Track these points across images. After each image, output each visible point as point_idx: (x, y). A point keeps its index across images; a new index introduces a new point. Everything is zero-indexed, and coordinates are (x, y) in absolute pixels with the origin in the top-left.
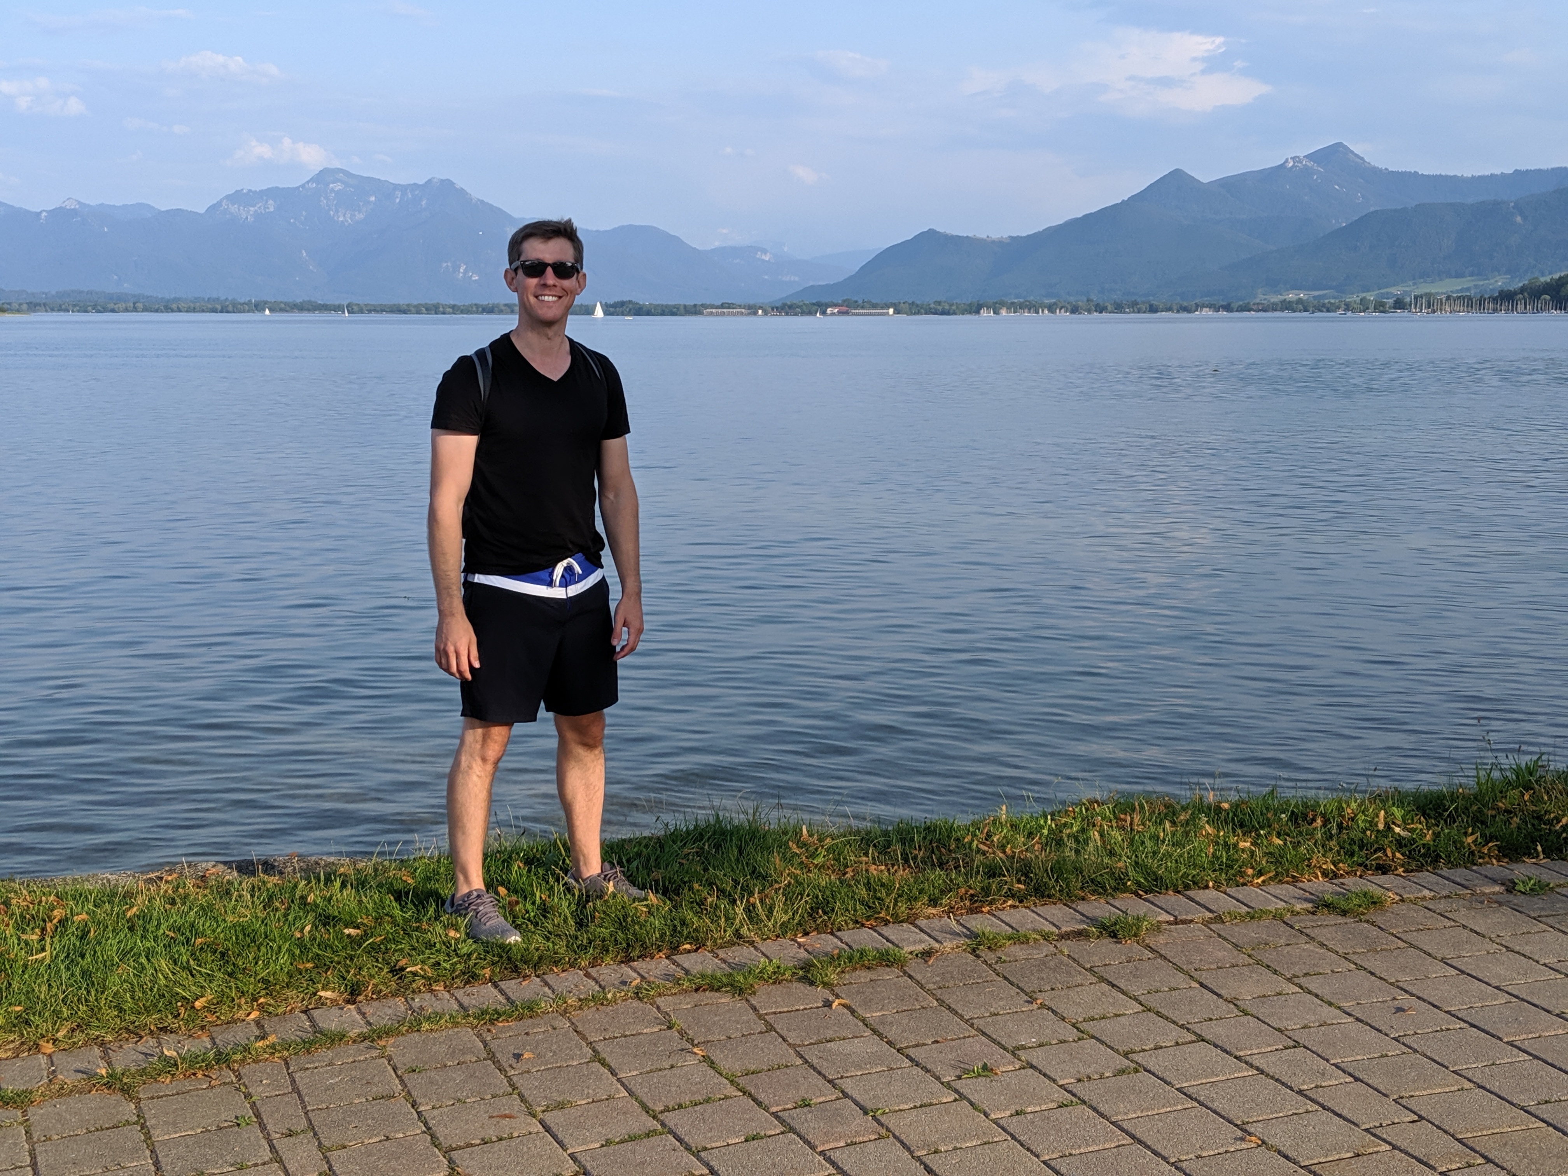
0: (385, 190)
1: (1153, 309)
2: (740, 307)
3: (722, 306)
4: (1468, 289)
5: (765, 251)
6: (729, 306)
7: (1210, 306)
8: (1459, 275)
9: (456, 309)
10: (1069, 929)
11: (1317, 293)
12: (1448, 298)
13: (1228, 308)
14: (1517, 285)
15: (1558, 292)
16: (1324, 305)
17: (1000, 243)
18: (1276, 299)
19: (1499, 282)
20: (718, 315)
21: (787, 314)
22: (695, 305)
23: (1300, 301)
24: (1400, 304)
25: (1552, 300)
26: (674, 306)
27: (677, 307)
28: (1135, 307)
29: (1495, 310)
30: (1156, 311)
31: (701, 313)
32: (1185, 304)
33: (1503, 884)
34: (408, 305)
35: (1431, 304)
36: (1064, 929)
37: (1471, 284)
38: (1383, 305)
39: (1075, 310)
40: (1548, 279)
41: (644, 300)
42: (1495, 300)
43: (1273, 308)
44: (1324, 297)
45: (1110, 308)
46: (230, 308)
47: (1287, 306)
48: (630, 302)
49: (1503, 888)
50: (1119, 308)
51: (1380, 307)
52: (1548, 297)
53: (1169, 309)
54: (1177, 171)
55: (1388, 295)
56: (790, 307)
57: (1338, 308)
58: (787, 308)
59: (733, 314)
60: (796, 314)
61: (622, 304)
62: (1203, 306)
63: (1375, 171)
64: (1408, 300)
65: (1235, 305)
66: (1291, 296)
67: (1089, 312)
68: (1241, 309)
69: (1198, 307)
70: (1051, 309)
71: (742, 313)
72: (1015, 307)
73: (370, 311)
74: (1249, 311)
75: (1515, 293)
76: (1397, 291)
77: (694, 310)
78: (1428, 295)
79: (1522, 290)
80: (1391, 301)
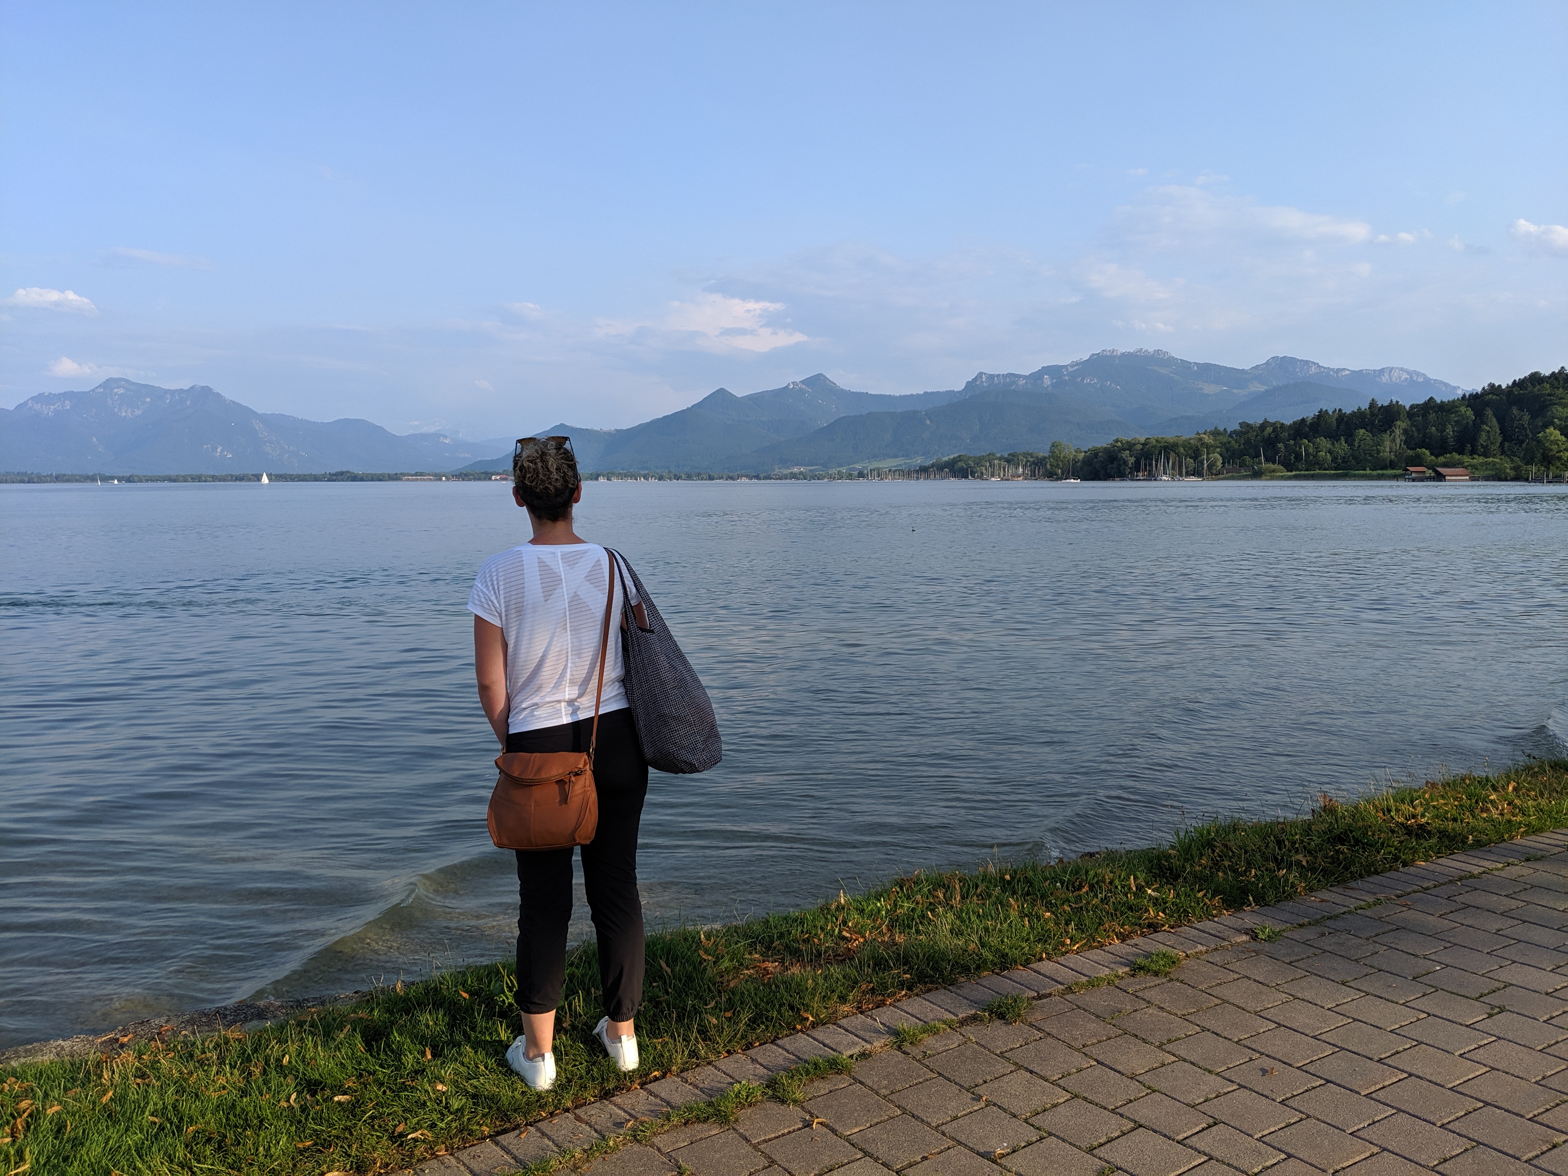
0: (158, 394)
1: (711, 478)
2: (429, 475)
3: (416, 474)
4: (901, 465)
5: (446, 437)
6: (421, 474)
7: (747, 476)
8: (895, 456)
9: (214, 478)
10: (964, 1015)
11: (811, 468)
12: (890, 471)
13: (758, 477)
14: (929, 463)
15: (953, 467)
16: (816, 476)
17: (609, 434)
18: (786, 471)
19: (919, 461)
20: (413, 480)
21: (463, 480)
22: (396, 474)
23: (801, 473)
24: (861, 475)
25: (950, 471)
26: (381, 475)
27: (383, 475)
28: (699, 476)
29: (918, 479)
30: (713, 479)
31: (401, 480)
32: (731, 474)
33: (1247, 934)
34: (177, 476)
35: (880, 474)
36: (961, 1016)
37: (902, 462)
38: (851, 475)
39: (661, 478)
40: (946, 459)
41: (359, 471)
42: (917, 471)
43: (785, 477)
44: (816, 470)
45: (683, 477)
46: (36, 479)
47: (794, 476)
48: (348, 472)
49: (1248, 937)
50: (689, 477)
51: (850, 477)
52: (947, 470)
53: (721, 478)
54: (721, 391)
55: (854, 469)
56: (466, 475)
57: (825, 477)
58: (463, 476)
59: (424, 480)
60: (469, 480)
61: (342, 473)
62: (742, 476)
63: (843, 391)
64: (866, 472)
65: (762, 476)
66: (795, 470)
67: (670, 479)
68: (766, 478)
69: (739, 477)
70: (646, 477)
71: (430, 480)
72: (622, 476)
73: (147, 481)
74: (771, 479)
75: (929, 468)
76: (859, 466)
77: (395, 478)
78: (878, 469)
79: (933, 466)
80: (856, 473)
